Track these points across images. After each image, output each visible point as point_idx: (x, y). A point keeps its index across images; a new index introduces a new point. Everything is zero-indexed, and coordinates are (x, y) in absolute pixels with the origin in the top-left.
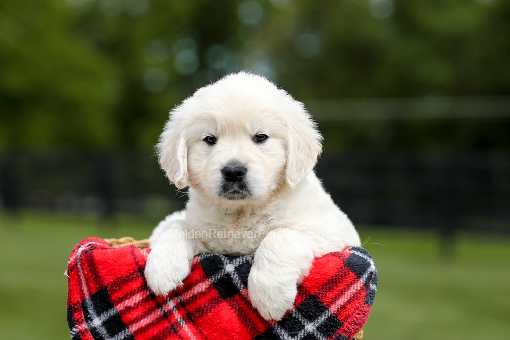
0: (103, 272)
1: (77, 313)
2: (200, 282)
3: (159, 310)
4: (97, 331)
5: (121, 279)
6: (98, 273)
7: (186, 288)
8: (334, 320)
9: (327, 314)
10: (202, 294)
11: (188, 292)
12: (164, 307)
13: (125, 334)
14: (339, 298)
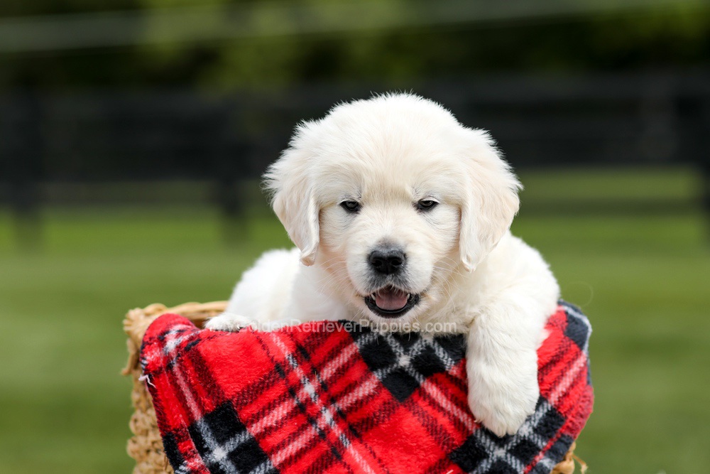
0: (222, 379)
1: (181, 442)
2: (365, 380)
3: (313, 428)
4: (221, 467)
5: (253, 386)
6: (215, 381)
7: (346, 389)
8: (556, 414)
9: (545, 406)
10: (370, 397)
11: (348, 396)
12: (319, 423)
13: (265, 468)
14: (559, 382)
